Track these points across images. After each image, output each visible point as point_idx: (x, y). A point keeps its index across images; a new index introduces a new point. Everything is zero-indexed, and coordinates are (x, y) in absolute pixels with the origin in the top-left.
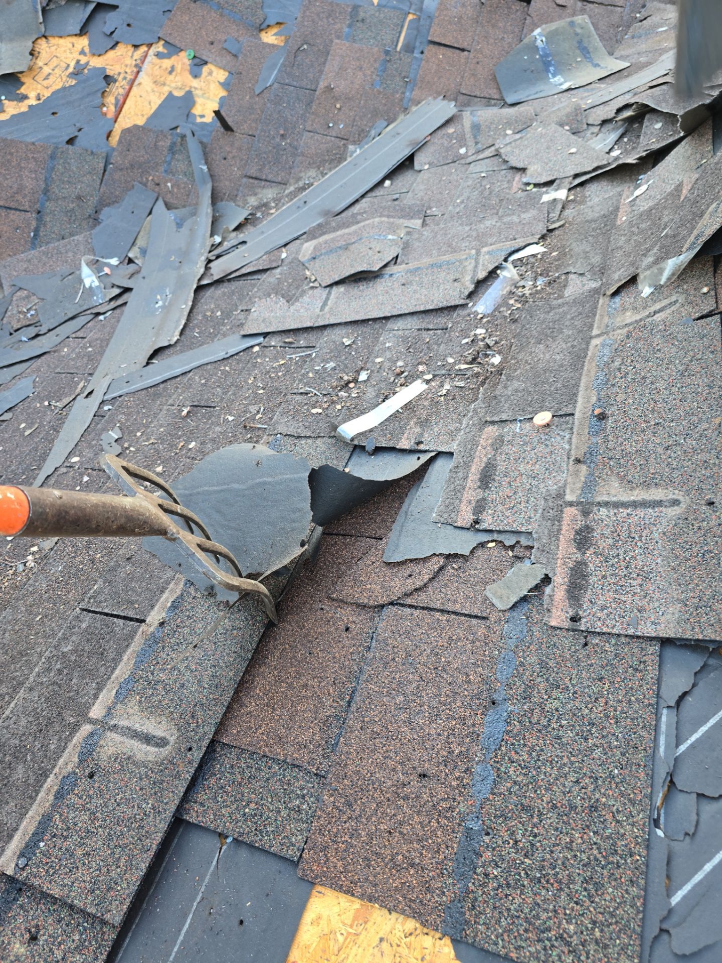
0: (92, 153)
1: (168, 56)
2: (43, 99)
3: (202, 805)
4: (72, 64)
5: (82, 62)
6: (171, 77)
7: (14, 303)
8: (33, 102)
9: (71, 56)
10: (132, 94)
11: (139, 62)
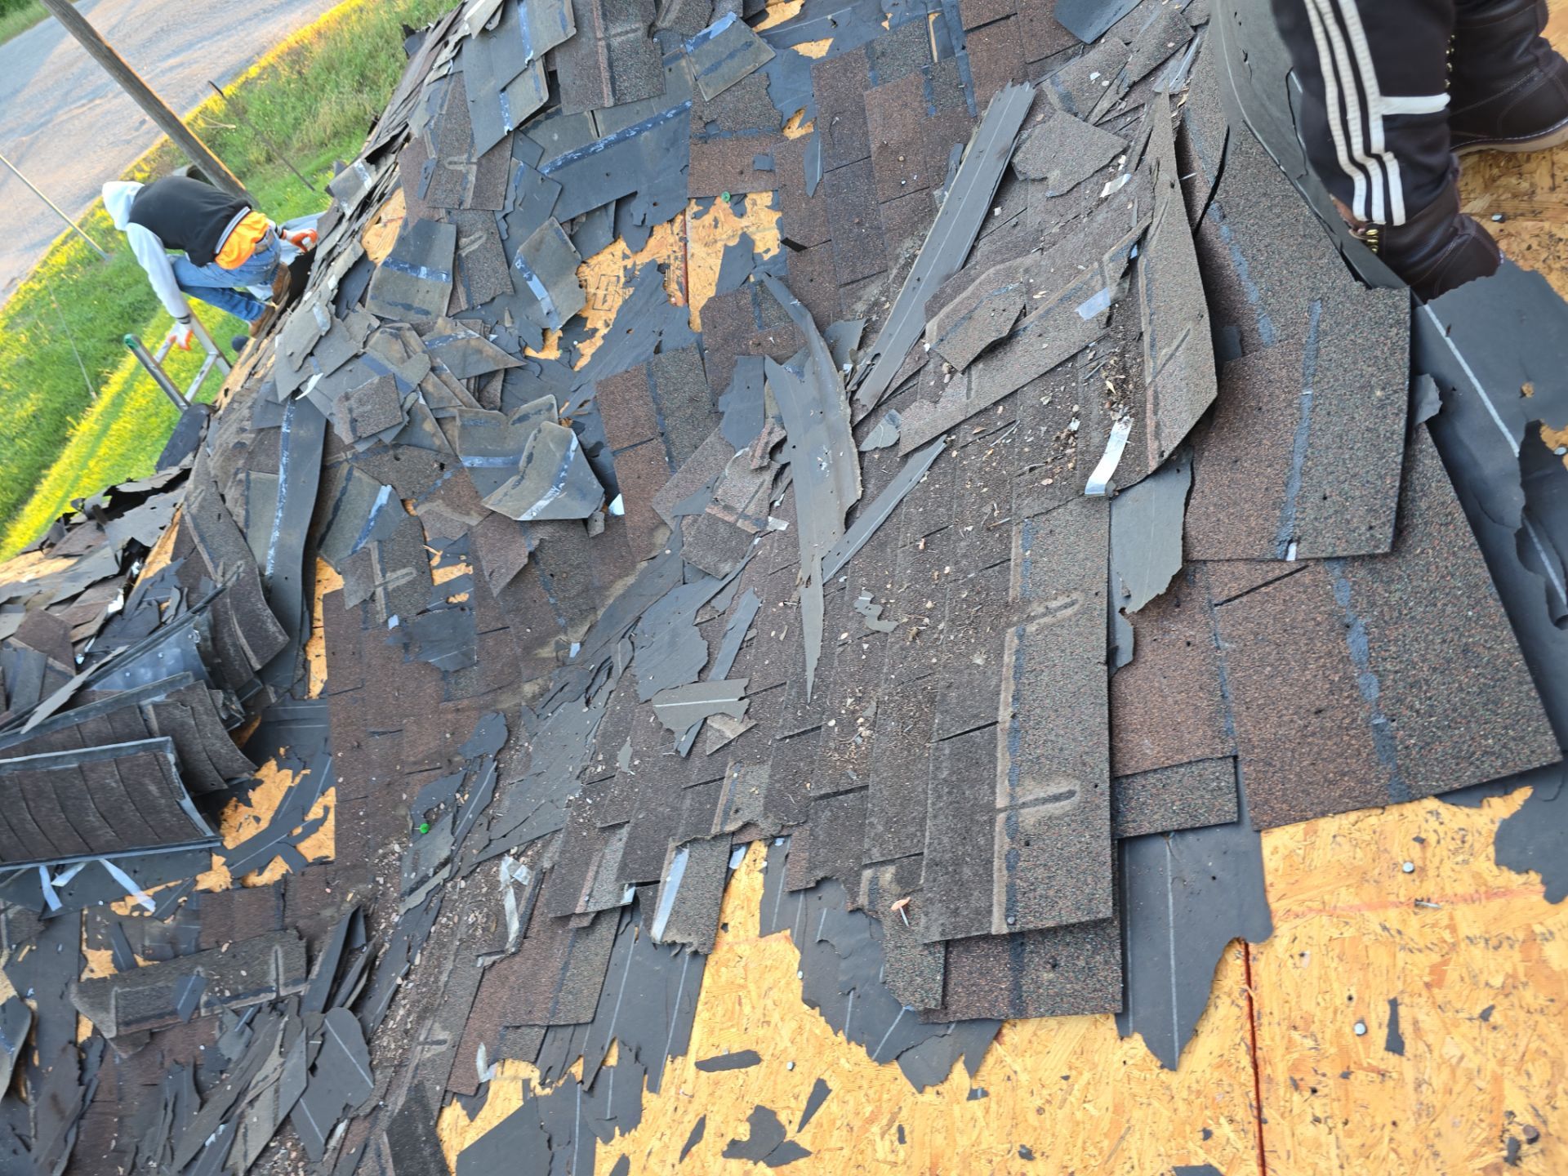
0: (683, 349)
1: (706, 211)
2: (611, 323)
4: (621, 273)
5: (629, 267)
6: (719, 230)
7: (686, 533)
8: (603, 331)
9: (616, 266)
10: (690, 269)
11: (681, 234)
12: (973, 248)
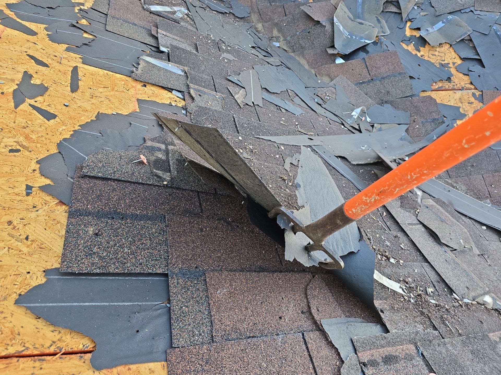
0: (411, 88)
1: (476, 98)
2: (423, 58)
3: (178, 283)
4: (446, 62)
5: (449, 65)
6: (467, 104)
7: (328, 89)
8: (419, 55)
9: (449, 60)
10: (449, 92)
11: (465, 88)
12: (466, 216)
